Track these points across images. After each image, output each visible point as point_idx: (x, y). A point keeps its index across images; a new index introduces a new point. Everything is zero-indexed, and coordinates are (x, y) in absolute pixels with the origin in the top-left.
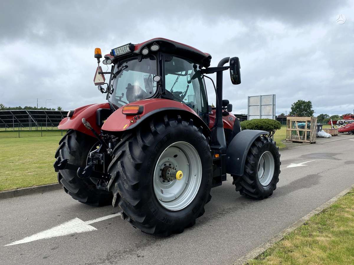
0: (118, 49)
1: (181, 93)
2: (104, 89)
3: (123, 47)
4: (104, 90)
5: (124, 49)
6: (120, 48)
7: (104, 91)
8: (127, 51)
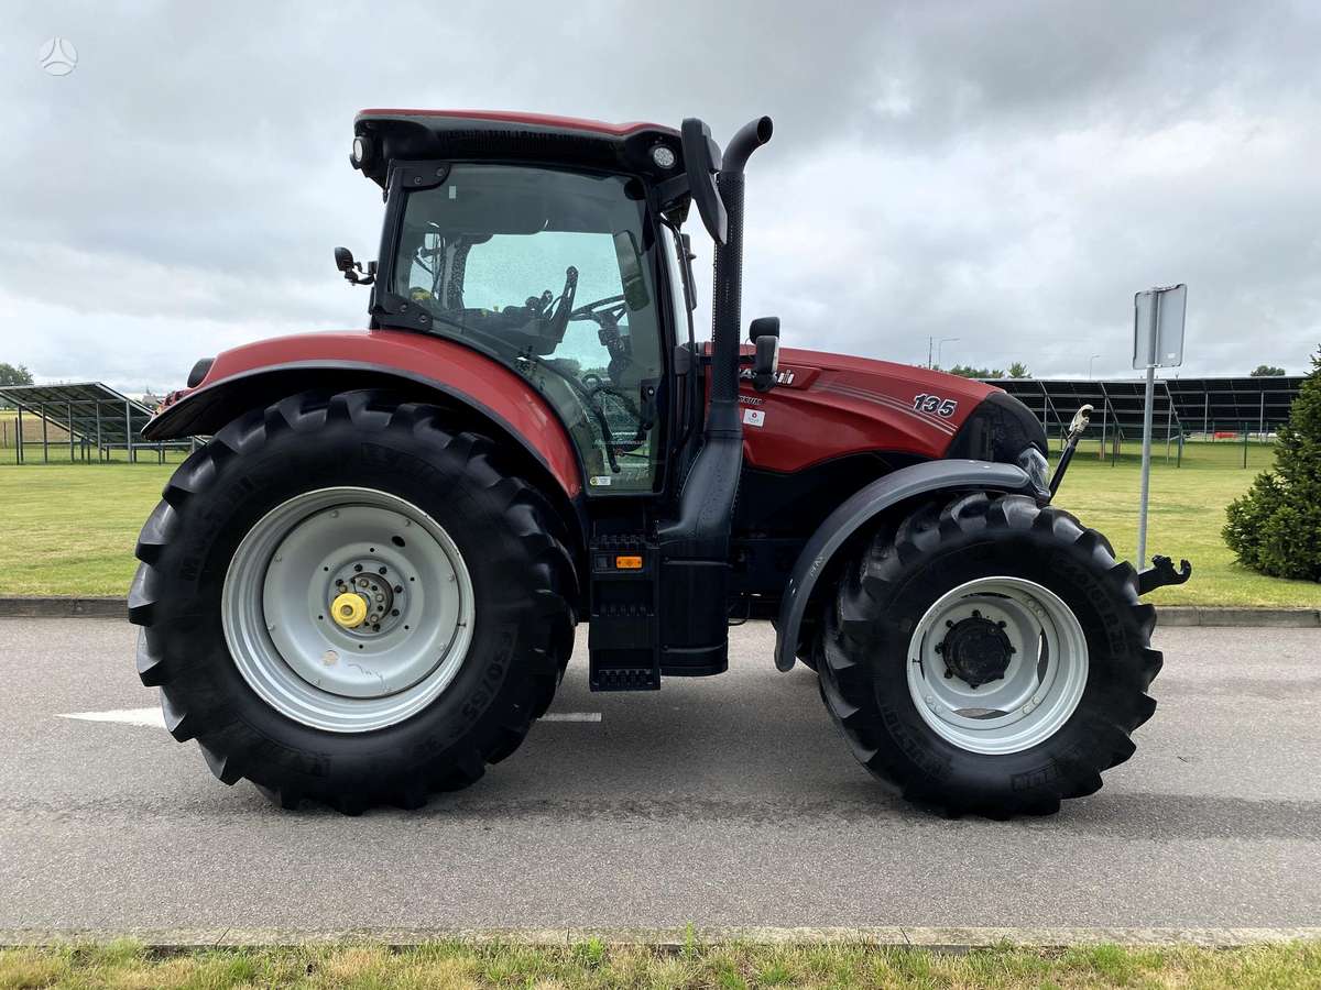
1: (547, 296)
2: (359, 265)
4: (360, 270)
7: (361, 277)
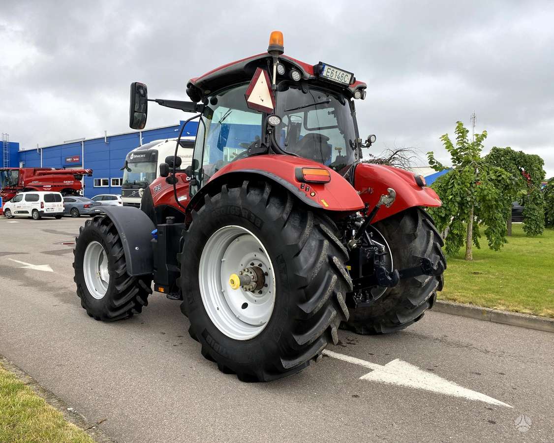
0: (332, 69)
3: (342, 72)
5: (340, 75)
6: (336, 70)
8: (343, 81)
